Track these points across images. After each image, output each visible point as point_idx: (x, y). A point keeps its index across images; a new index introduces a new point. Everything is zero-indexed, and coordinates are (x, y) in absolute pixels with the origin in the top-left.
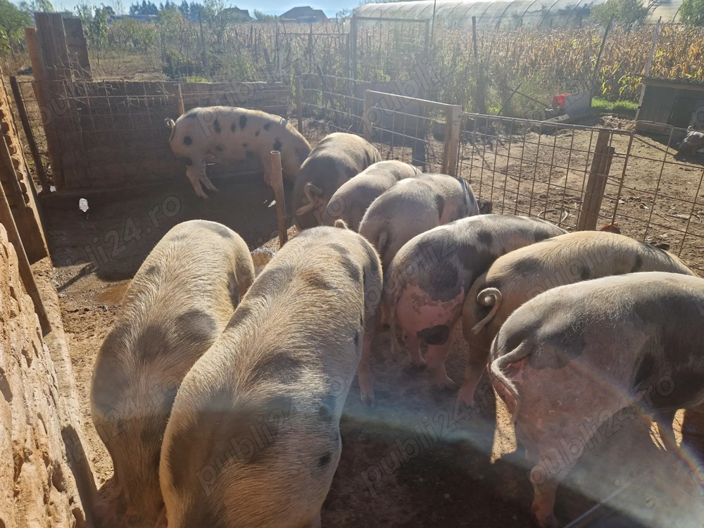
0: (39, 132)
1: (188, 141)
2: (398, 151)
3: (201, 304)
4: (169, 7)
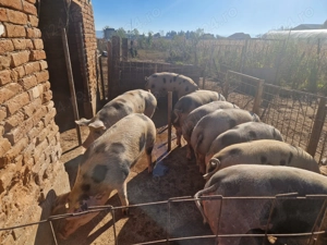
0: (106, 76)
4: (181, 33)
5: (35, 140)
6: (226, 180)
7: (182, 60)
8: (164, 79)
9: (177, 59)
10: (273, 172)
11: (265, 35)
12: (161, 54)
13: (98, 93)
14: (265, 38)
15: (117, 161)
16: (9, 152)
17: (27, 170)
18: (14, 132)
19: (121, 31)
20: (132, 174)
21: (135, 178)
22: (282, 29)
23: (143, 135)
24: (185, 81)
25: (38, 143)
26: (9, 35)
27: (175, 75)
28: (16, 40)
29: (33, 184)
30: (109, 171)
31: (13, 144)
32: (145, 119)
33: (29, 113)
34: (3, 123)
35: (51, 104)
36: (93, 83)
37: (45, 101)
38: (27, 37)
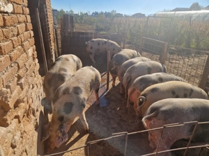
0: (60, 42)
1: (91, 48)
2: (155, 56)
3: (81, 86)
4: (102, 13)
5: (31, 86)
6: (163, 109)
7: (104, 31)
8: (98, 43)
9: (102, 30)
10: (193, 103)
11: (155, 15)
12: (90, 27)
13: (55, 53)
14: (155, 16)
15: (78, 99)
16: (21, 95)
17: (30, 107)
18: (22, 81)
19: (62, 11)
20: (87, 106)
21: (89, 109)
22: (165, 11)
23: (92, 80)
24: (112, 44)
25: (33, 87)
26: (16, 12)
27: (106, 40)
28: (18, 15)
29: (32, 116)
30: (74, 106)
31: (22, 89)
32: (93, 70)
33: (28, 67)
34: (16, 75)
35: (37, 60)
36: (53, 46)
37: (34, 59)
38: (23, 14)
